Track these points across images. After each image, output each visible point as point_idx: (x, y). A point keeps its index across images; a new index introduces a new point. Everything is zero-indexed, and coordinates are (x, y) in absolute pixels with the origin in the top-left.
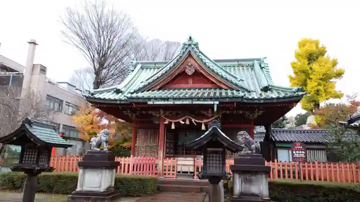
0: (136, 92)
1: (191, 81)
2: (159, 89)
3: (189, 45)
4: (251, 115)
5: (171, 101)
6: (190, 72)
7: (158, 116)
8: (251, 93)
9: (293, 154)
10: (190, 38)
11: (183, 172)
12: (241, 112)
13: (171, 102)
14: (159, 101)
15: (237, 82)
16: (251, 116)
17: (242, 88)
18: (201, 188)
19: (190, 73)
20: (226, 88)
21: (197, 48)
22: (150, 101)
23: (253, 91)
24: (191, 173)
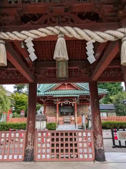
0: (46, 92)
1: (66, 87)
7: (56, 101)
11: (66, 122)
12: (85, 99)
14: (57, 95)
15: (84, 87)
20: (80, 89)
22: (54, 95)
24: (69, 122)
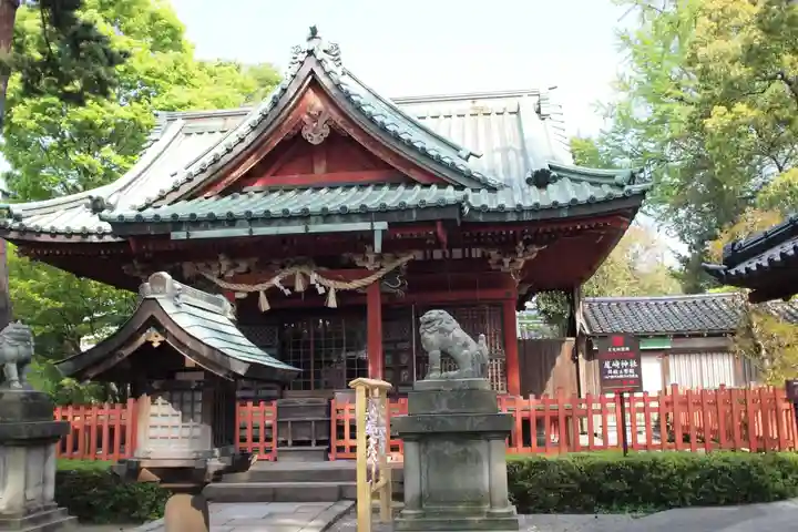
1: (320, 163)
2: (224, 194)
3: (311, 53)
4: (507, 261)
5: (242, 226)
6: (315, 135)
8: (500, 193)
9: (603, 372)
10: (314, 32)
11: (295, 444)
12: (477, 253)
13: (240, 232)
14: (206, 228)
15: (459, 162)
16: (507, 265)
17: (470, 177)
18: (340, 487)
19: (316, 140)
21: (337, 60)
22: (179, 230)
23: (502, 187)
24: (320, 443)
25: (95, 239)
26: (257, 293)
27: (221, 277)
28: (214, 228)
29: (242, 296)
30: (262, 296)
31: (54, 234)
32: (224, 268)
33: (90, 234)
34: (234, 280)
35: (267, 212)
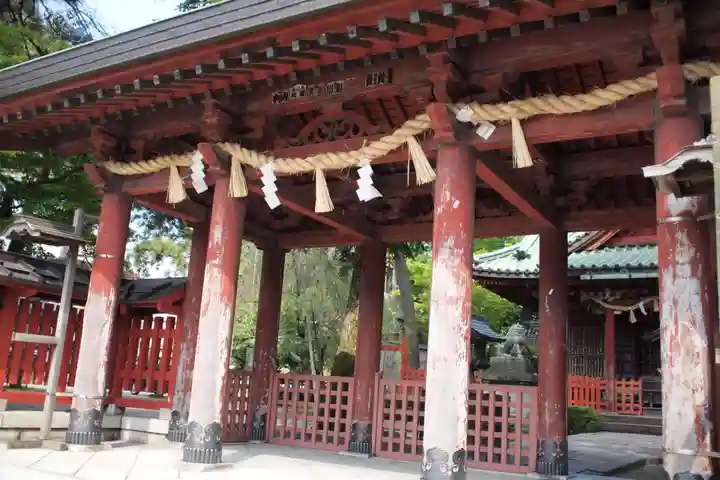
5: (625, 272)
11: (655, 406)
13: (624, 276)
14: (601, 274)
22: (586, 274)
25: (523, 276)
26: (629, 311)
27: (605, 301)
28: (605, 273)
29: (619, 313)
30: (632, 313)
31: (491, 272)
32: (607, 295)
33: (521, 273)
34: (612, 303)
35: (640, 264)
